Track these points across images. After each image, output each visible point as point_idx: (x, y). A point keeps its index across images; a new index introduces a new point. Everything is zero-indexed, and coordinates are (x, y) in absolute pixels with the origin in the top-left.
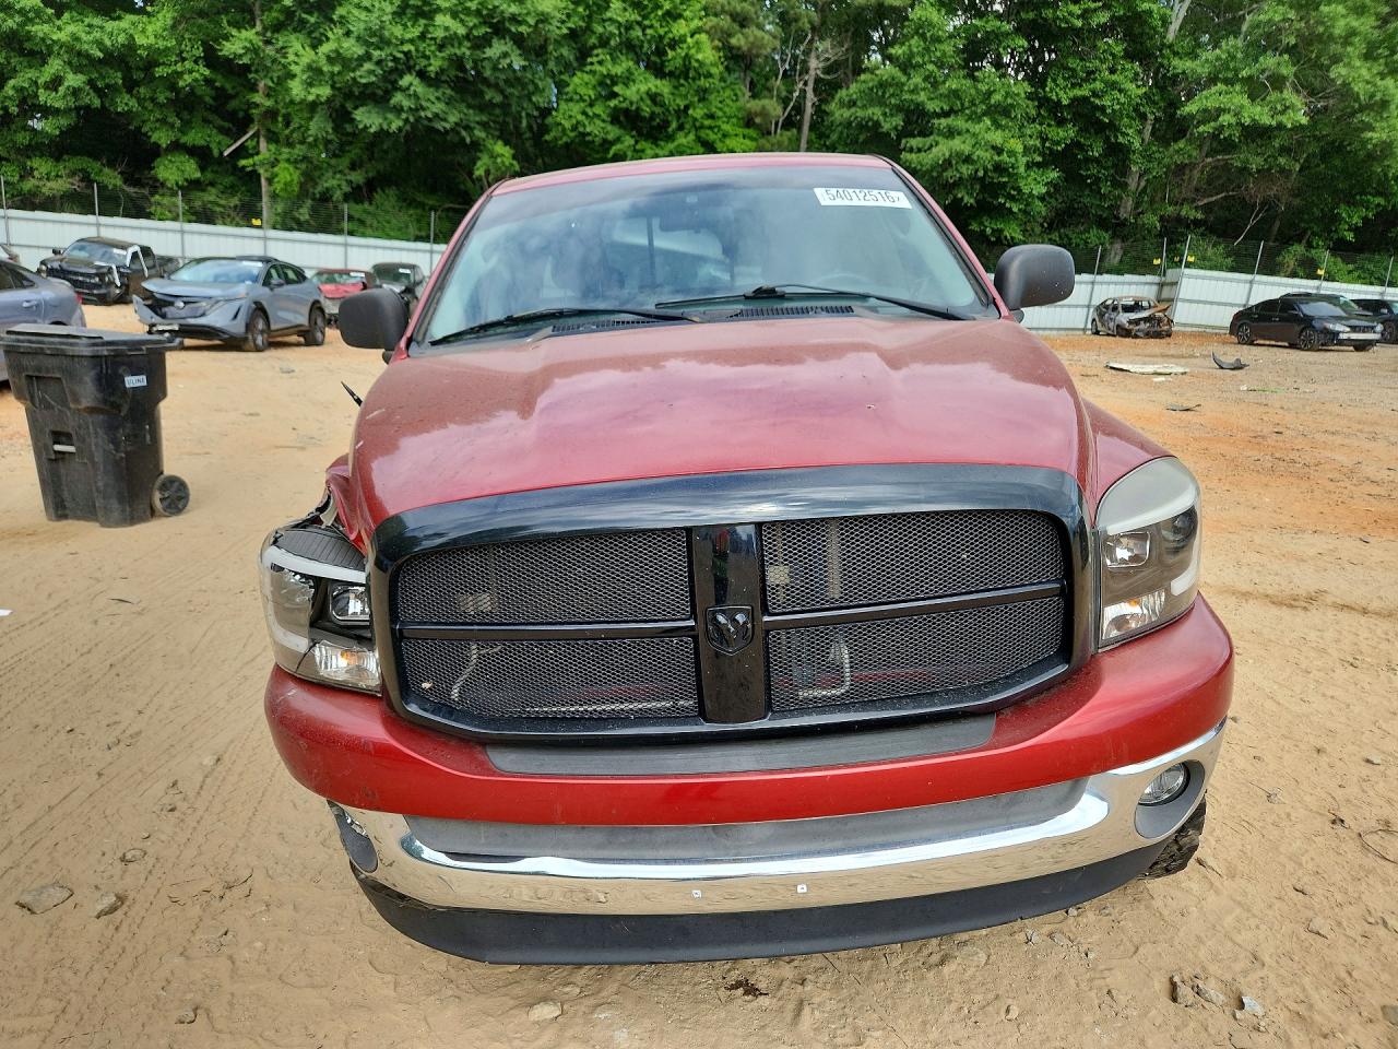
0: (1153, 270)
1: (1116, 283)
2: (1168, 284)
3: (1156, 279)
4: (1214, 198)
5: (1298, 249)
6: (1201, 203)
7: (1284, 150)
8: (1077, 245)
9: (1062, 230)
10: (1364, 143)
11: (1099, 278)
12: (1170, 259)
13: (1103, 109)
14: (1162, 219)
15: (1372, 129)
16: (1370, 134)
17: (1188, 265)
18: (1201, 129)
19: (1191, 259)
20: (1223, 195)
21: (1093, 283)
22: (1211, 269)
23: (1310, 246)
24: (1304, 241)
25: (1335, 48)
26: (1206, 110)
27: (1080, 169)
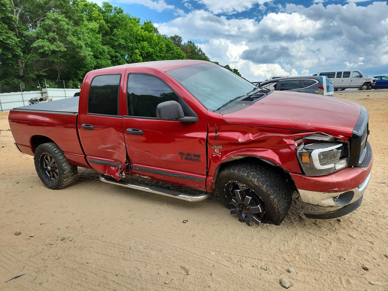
0: (38, 89)
1: (29, 94)
2: (44, 93)
3: (40, 92)
4: (46, 69)
5: (71, 81)
6: (43, 71)
7: (61, 57)
8: (12, 84)
9: (5, 80)
10: (80, 56)
11: (23, 93)
12: (42, 86)
13: (8, 44)
14: (35, 75)
15: (81, 53)
16: (81, 54)
17: (48, 87)
18: (40, 51)
19: (48, 86)
20: (48, 68)
21: (22, 94)
22: (53, 88)
23: (73, 81)
24: (72, 80)
25: (66, 33)
26: (39, 46)
27: (6, 61)
